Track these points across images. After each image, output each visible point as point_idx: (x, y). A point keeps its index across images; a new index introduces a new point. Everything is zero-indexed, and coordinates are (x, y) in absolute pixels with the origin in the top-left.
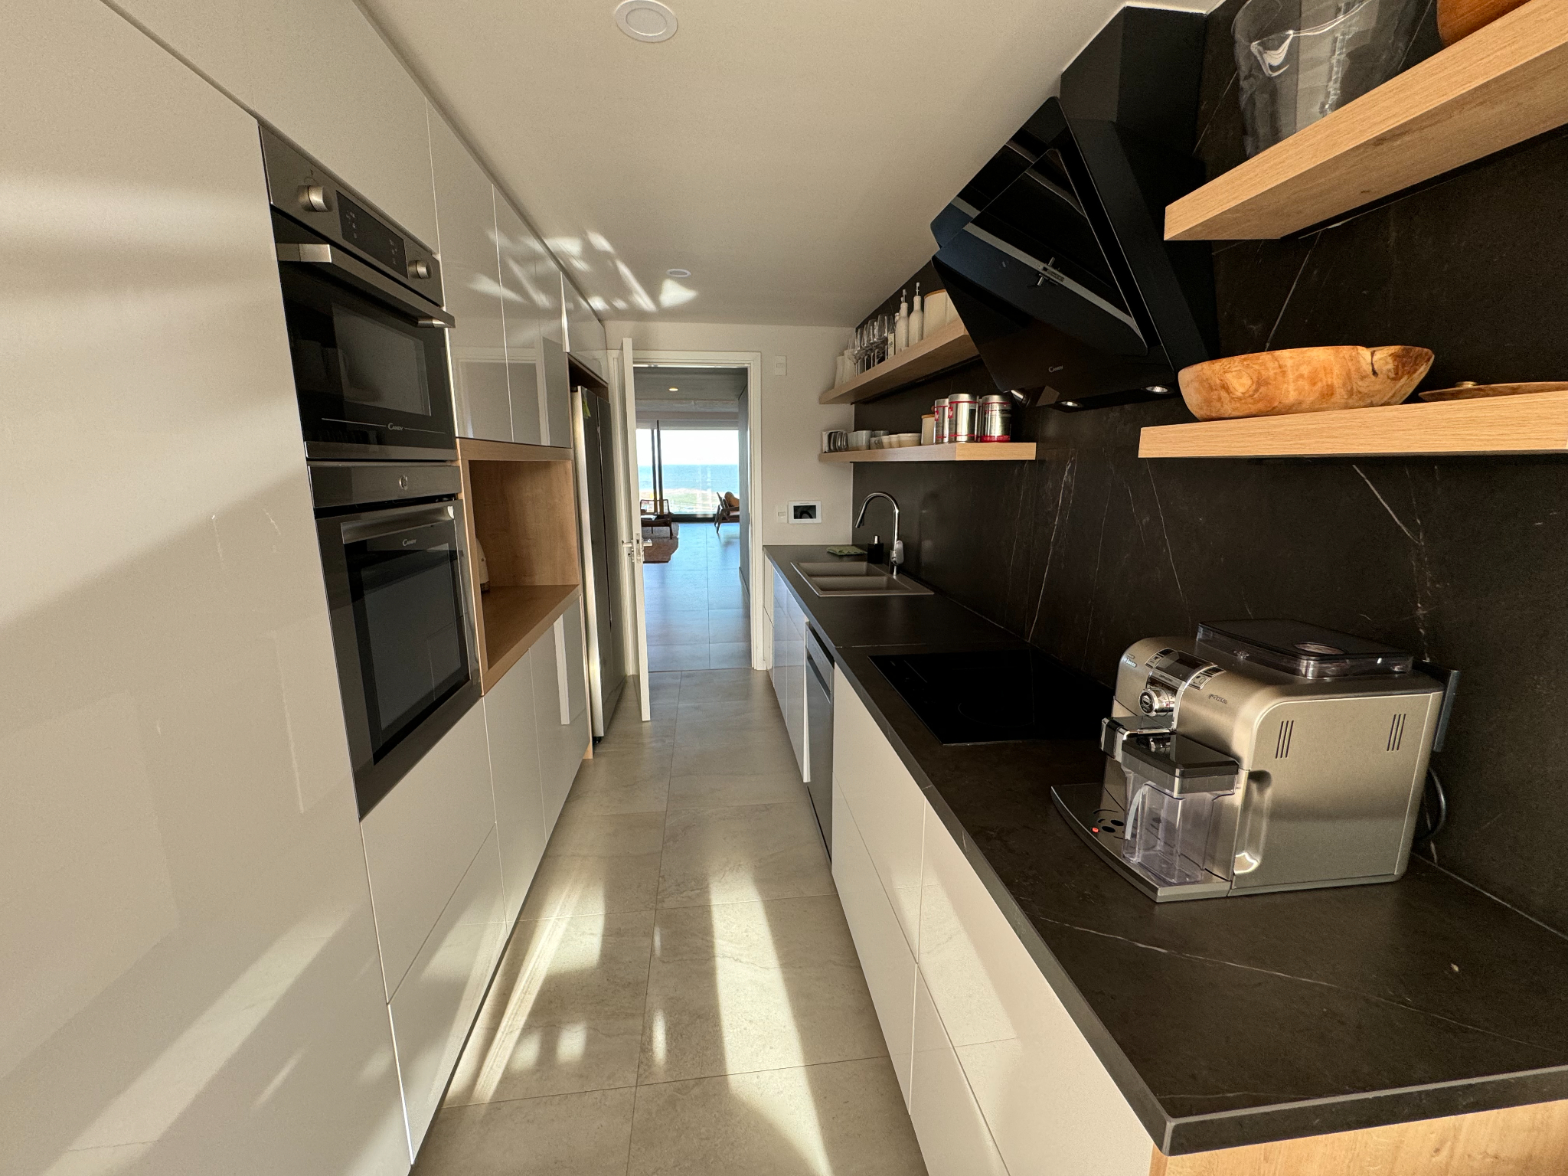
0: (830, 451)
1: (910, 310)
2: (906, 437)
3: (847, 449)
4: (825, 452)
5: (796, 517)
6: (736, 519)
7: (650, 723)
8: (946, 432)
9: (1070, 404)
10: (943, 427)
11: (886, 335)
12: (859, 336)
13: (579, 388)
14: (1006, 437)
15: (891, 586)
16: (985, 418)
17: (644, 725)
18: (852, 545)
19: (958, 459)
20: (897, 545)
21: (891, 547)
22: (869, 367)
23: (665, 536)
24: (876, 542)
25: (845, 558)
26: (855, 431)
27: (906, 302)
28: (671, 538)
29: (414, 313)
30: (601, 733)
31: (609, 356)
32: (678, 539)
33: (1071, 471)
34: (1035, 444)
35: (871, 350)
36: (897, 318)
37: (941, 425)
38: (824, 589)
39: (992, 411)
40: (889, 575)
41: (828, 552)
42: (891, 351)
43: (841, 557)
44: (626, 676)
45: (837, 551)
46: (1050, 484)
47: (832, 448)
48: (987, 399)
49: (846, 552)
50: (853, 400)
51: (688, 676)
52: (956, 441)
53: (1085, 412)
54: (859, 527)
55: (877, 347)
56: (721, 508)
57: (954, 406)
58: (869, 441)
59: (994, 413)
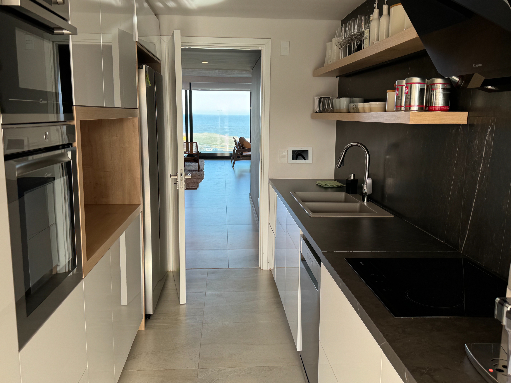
0: (320, 111)
1: (381, 14)
2: (375, 105)
3: (332, 110)
4: (316, 112)
5: (293, 159)
6: (248, 158)
7: (185, 306)
8: (403, 104)
9: (490, 87)
10: (401, 99)
11: (363, 30)
12: (343, 29)
13: (144, 66)
14: (446, 108)
15: (362, 210)
16: (432, 94)
17: (181, 307)
18: (335, 180)
19: (411, 122)
20: (368, 181)
21: (363, 182)
22: (350, 53)
23: (194, 169)
24: (352, 178)
25: (329, 189)
26: (338, 98)
27: (377, 8)
28: (199, 171)
29: (52, 26)
30: (151, 311)
31: (162, 40)
32: (203, 171)
33: (491, 133)
34: (467, 113)
35: (352, 39)
36: (371, 18)
37: (400, 98)
38: (314, 211)
39: (436, 89)
40: (361, 202)
41: (317, 185)
42: (366, 42)
43: (326, 188)
44: (168, 271)
45: (323, 184)
46: (477, 142)
47: (321, 109)
48: (433, 81)
49: (330, 185)
50: (338, 74)
51: (213, 273)
52: (410, 110)
53: (500, 93)
54: (340, 167)
55: (356, 38)
56: (236, 149)
57: (409, 85)
58: (349, 106)
59: (438, 91)
